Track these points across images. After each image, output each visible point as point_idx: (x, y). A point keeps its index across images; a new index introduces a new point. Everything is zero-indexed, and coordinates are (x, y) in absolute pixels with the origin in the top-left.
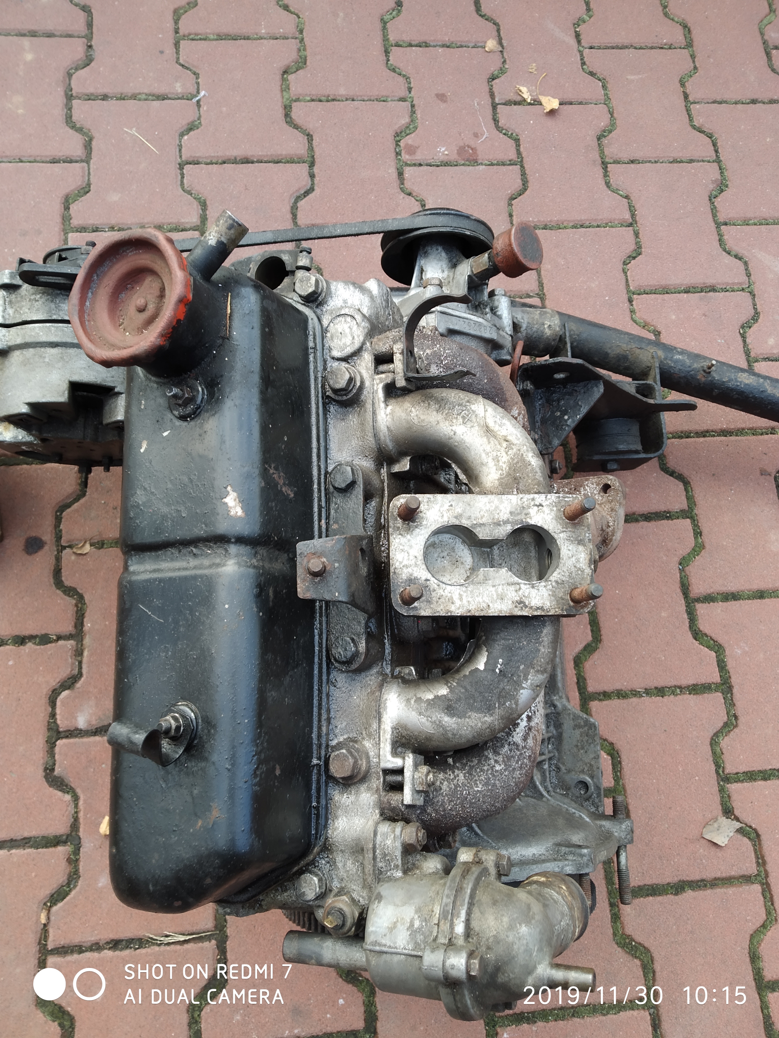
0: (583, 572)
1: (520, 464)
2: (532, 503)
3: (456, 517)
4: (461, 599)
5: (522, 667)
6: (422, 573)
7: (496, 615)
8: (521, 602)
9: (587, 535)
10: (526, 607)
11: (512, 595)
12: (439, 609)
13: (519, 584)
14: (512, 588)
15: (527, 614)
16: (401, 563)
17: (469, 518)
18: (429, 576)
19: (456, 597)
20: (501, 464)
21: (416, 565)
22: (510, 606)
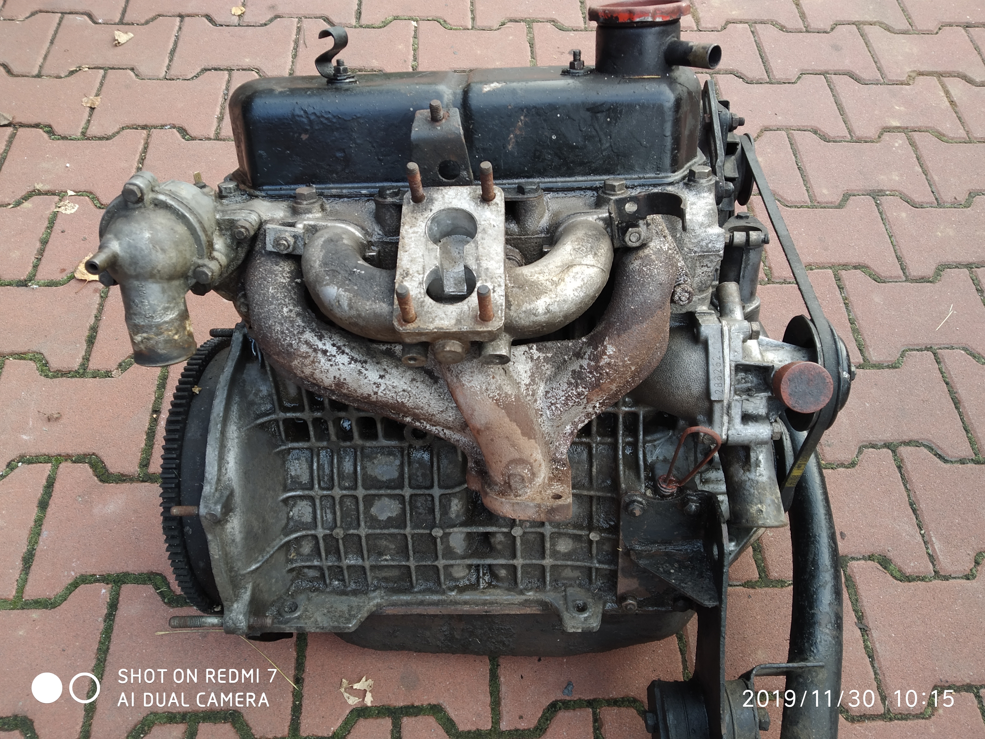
0: (431, 322)
1: (537, 290)
2: (496, 285)
3: (484, 229)
4: (414, 233)
5: (356, 288)
6: (437, 207)
7: (398, 256)
8: (407, 274)
9: (465, 327)
10: (403, 278)
11: (414, 269)
12: (406, 218)
13: (424, 273)
14: (420, 268)
15: (397, 278)
16: (447, 193)
17: (483, 239)
18: (434, 211)
19: (415, 229)
20: (536, 275)
21: (444, 203)
22: (404, 267)
